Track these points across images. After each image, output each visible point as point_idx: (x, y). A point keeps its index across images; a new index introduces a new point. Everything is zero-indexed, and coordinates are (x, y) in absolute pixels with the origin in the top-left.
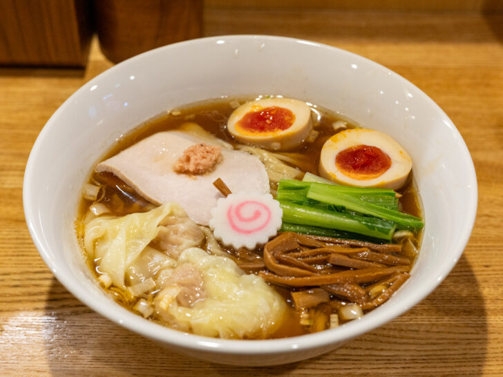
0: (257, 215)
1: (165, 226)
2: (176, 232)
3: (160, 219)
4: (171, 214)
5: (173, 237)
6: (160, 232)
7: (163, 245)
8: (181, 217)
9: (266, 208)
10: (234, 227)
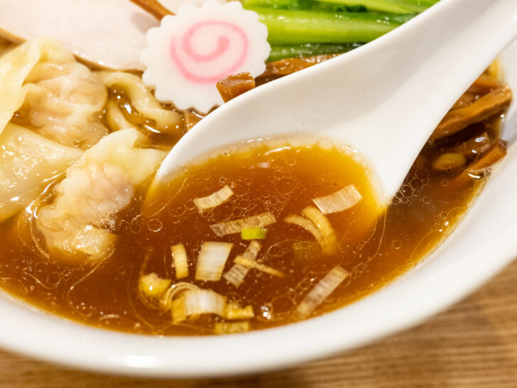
0: (223, 44)
1: (36, 81)
2: (57, 92)
3: (25, 72)
4: (44, 59)
5: (53, 102)
6: (28, 95)
7: (37, 118)
8: (61, 63)
9: (236, 28)
10: (189, 76)
